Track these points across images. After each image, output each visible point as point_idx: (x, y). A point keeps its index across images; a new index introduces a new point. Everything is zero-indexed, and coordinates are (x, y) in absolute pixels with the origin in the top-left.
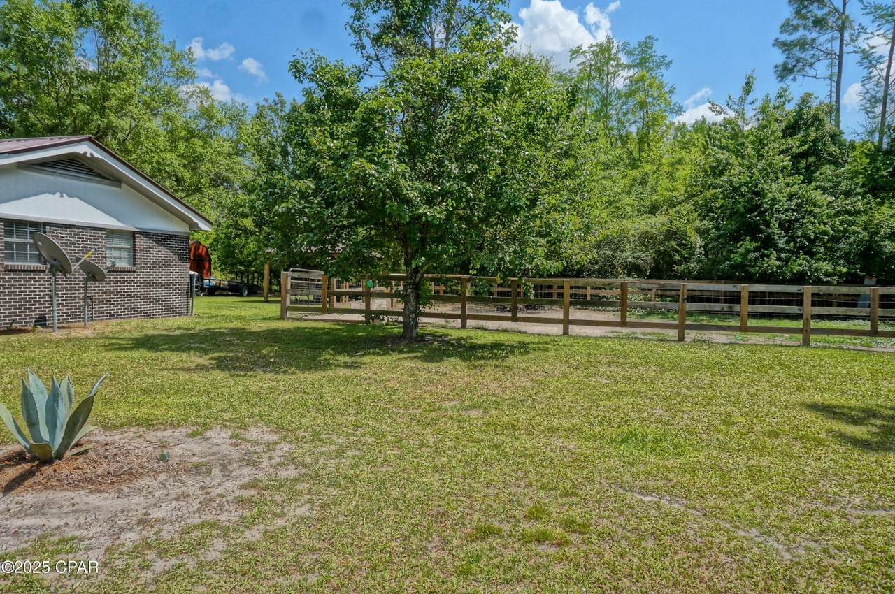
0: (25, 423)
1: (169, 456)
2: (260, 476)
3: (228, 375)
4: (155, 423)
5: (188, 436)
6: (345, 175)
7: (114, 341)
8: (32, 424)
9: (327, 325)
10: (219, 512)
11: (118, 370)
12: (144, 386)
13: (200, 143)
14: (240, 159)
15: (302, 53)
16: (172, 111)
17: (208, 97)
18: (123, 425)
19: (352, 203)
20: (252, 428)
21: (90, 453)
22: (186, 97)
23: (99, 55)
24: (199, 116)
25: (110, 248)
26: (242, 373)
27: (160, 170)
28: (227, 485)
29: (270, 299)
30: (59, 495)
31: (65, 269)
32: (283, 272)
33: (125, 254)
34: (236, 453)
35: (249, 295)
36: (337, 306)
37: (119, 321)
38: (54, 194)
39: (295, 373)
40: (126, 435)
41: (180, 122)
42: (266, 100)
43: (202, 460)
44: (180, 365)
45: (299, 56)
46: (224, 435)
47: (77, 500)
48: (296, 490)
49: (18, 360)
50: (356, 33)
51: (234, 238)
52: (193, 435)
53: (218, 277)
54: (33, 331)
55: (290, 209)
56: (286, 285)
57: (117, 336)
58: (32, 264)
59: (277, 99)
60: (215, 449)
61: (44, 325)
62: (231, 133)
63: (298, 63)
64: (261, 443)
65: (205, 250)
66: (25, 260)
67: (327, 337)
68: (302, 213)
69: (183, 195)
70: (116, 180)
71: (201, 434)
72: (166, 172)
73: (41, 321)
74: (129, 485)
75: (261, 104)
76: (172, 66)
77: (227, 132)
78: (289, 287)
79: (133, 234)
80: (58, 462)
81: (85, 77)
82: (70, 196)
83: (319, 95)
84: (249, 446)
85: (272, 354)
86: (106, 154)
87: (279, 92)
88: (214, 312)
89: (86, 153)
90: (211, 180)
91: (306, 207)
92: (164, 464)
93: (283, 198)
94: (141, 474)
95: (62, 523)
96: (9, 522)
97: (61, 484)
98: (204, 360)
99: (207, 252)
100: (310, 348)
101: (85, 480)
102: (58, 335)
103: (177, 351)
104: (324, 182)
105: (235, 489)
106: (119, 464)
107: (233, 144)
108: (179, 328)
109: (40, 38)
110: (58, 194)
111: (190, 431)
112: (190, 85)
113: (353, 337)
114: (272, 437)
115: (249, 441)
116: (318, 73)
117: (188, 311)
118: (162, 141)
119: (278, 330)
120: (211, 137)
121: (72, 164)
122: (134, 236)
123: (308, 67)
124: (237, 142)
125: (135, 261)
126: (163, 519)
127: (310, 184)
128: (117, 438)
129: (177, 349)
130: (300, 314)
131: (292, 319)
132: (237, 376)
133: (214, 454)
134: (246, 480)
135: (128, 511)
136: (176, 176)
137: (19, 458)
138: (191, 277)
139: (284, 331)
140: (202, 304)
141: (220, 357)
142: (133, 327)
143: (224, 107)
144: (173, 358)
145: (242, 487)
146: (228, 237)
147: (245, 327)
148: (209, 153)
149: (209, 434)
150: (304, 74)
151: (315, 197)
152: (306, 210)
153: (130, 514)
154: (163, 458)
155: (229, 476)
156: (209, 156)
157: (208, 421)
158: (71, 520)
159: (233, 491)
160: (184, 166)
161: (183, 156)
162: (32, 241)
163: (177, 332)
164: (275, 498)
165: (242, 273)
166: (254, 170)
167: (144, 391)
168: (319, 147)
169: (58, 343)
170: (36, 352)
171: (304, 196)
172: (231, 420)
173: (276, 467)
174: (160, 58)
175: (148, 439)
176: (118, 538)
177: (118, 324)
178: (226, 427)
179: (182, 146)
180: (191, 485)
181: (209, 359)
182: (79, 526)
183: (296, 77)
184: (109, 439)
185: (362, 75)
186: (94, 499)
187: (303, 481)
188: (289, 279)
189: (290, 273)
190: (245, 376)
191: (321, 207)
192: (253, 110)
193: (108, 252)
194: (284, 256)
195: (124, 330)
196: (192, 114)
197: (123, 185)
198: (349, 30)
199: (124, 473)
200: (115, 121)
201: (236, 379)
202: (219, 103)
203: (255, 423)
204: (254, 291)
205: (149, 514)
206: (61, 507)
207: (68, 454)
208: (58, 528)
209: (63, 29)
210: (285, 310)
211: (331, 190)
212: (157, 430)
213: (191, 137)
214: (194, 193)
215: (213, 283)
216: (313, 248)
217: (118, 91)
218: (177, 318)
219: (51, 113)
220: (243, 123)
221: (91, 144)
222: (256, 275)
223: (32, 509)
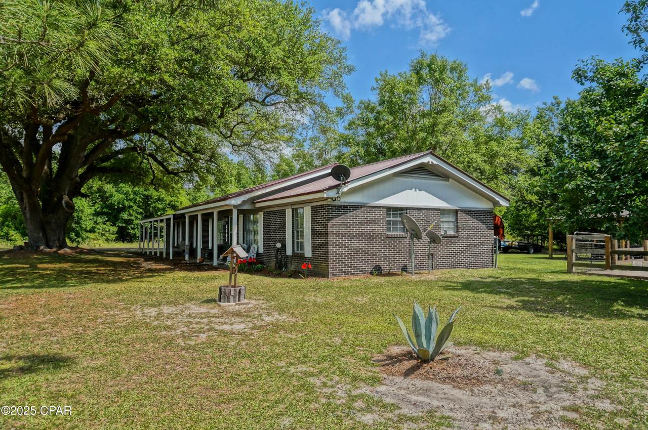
0: (414, 334)
1: (502, 372)
2: (578, 402)
3: (533, 315)
4: (486, 345)
5: (512, 358)
6: (633, 152)
7: (448, 284)
8: (418, 336)
9: (613, 280)
10: (549, 425)
11: (454, 304)
12: (474, 317)
13: (496, 144)
14: (526, 151)
15: (583, 62)
16: (476, 125)
17: (500, 111)
18: (465, 343)
19: (639, 175)
20: (562, 361)
21: (450, 361)
22: (485, 114)
23: (431, 99)
24: (494, 126)
25: (443, 222)
26: (544, 315)
27: (469, 167)
28: (551, 404)
29: (554, 256)
30: (435, 385)
31: (418, 237)
32: (568, 235)
33: (451, 225)
34: (554, 379)
35: (535, 253)
36: (618, 263)
37: (449, 270)
38: (411, 189)
39: (591, 319)
40: (468, 351)
41: (482, 132)
42: (545, 104)
43: (527, 379)
44: (495, 304)
45: (581, 65)
46: (540, 363)
47: (446, 391)
48: (616, 423)
49: (396, 292)
50: (634, 32)
51: (522, 210)
52: (516, 359)
53: (510, 239)
54: (401, 275)
55: (579, 185)
56: (571, 246)
57: (449, 280)
58: (401, 233)
59: (554, 101)
60: (535, 373)
61: (406, 271)
62: (517, 133)
63: (580, 70)
64: (574, 375)
65: (500, 220)
66: (397, 231)
67: (615, 290)
68: (590, 188)
69: (485, 182)
70: (445, 176)
71: (521, 358)
72: (473, 167)
73: (405, 269)
74: (478, 388)
75: (541, 108)
76: (475, 96)
77: (515, 133)
78: (574, 247)
79: (456, 212)
80: (431, 362)
81: (423, 115)
82: (420, 190)
83: (599, 90)
84: (563, 375)
85: (566, 301)
86: (440, 161)
87: (556, 96)
88: (511, 265)
89: (429, 162)
90: (504, 169)
91: (593, 183)
92: (499, 377)
93: (571, 177)
94: (485, 381)
95: (440, 404)
96: (410, 396)
97: (435, 378)
98: (512, 302)
99: (501, 221)
100: (600, 298)
101: (449, 378)
102: (415, 278)
103: (492, 293)
104: (609, 160)
105: (559, 409)
106: (470, 372)
107: (520, 141)
108: (490, 277)
109: (399, 98)
110: (414, 189)
111: (513, 356)
112: (487, 105)
113: (642, 292)
114: (584, 372)
115: (562, 371)
116: (599, 74)
117: (493, 264)
118: (471, 146)
119: (567, 282)
120: (503, 139)
121: (422, 170)
122: (457, 213)
123: (588, 71)
124: (523, 139)
125: (457, 230)
126: (507, 420)
127: (596, 163)
128: (463, 351)
129: (491, 292)
130: (584, 269)
131: (578, 273)
132: (541, 316)
133: (535, 377)
134: (567, 403)
135: (482, 407)
136: (480, 169)
137: (409, 355)
138: (495, 239)
139: (573, 282)
140: (502, 259)
141: (523, 301)
142: (459, 274)
143: (512, 117)
144: (490, 298)
145: (564, 409)
146: (517, 208)
147: (540, 278)
148: (502, 150)
149: (527, 360)
150: (586, 77)
151: (601, 173)
152: (593, 185)
153: (483, 410)
154: (498, 372)
155: (551, 397)
156: (502, 152)
157: (525, 349)
158: (445, 403)
159: (558, 411)
160: (485, 161)
161: (484, 155)
162: (400, 219)
163: (488, 280)
164: (597, 426)
165: (528, 236)
166: (537, 158)
167: (475, 321)
168: (605, 133)
169: (416, 283)
170: (405, 288)
171: (590, 173)
172: (544, 352)
173: (593, 398)
174: (468, 92)
175: (484, 356)
176: (478, 425)
177: (449, 272)
178: (541, 356)
179: (483, 148)
180: (523, 397)
181: (516, 301)
182: (451, 409)
183: (578, 82)
184: (459, 352)
185: (642, 64)
186: (457, 393)
187: (621, 417)
188: (574, 240)
189: (574, 236)
190: (547, 317)
191: (607, 182)
192: (534, 113)
193: (442, 224)
194: (573, 222)
195: (453, 277)
196: (489, 125)
197: (450, 180)
198: (626, 31)
199: (474, 378)
200: (442, 139)
201: (540, 319)
202: (509, 114)
203: (565, 357)
204: (538, 249)
205: (496, 413)
206: (437, 393)
207: (437, 358)
208: (438, 407)
209: (412, 89)
210: (571, 266)
211: (616, 166)
212: (489, 351)
213: (489, 141)
214: (492, 179)
215: (507, 244)
216: (599, 216)
217: (443, 119)
218: (486, 269)
219: (404, 140)
220: (527, 125)
221: (432, 156)
222: (540, 237)
223: (421, 391)
